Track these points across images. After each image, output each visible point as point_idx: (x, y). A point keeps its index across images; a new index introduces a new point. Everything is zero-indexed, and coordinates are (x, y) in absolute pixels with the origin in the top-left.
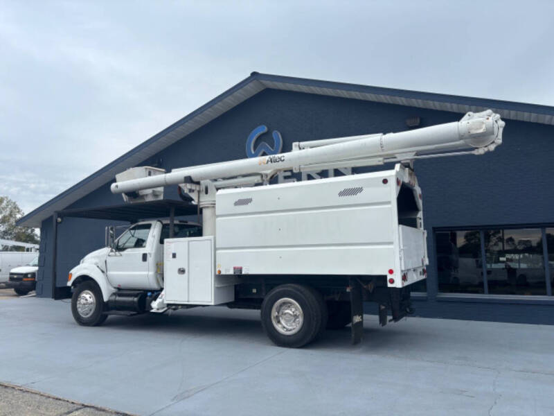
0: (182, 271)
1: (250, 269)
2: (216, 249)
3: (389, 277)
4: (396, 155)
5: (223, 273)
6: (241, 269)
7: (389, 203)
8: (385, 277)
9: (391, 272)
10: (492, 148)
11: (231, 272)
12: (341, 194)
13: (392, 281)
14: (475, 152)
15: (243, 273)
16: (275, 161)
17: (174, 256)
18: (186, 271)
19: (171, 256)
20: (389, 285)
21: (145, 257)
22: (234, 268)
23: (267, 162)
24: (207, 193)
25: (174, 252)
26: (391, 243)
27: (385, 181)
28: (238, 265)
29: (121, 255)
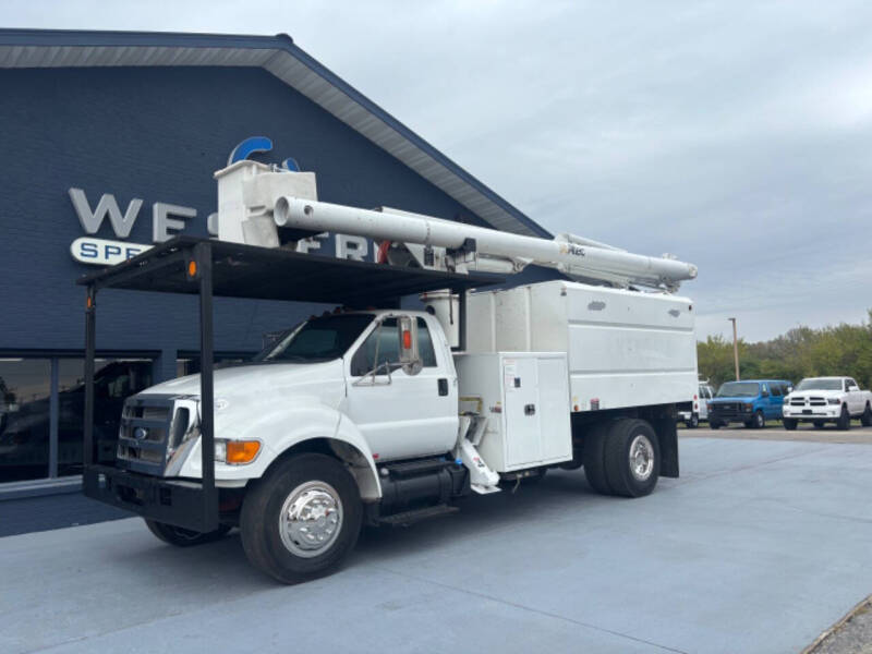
0: (530, 410)
2: (570, 373)
3: (695, 402)
5: (580, 409)
6: (598, 403)
9: (695, 397)
11: (588, 408)
13: (696, 407)
15: (601, 408)
17: (517, 382)
19: (512, 383)
20: (695, 410)
21: (443, 387)
22: (592, 403)
25: (517, 377)
26: (694, 370)
27: (690, 308)
28: (594, 397)
29: (390, 383)
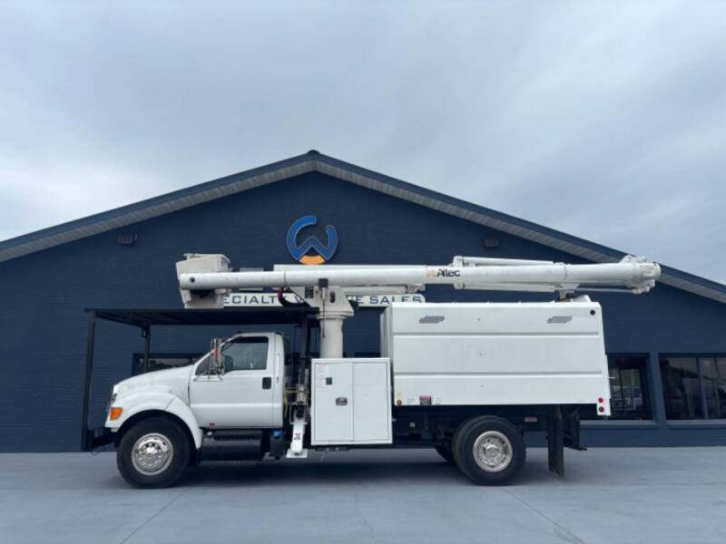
0: (342, 402)
1: (441, 399)
2: (393, 374)
3: (599, 405)
4: (562, 285)
5: (405, 403)
6: (430, 400)
7: (597, 333)
8: (595, 405)
9: (601, 400)
10: (648, 289)
11: (417, 402)
12: (550, 321)
13: (602, 410)
14: (634, 291)
15: (434, 403)
16: (449, 275)
17: (329, 381)
18: (350, 402)
19: (324, 381)
20: (599, 413)
21: (267, 383)
22: (421, 399)
23: (439, 274)
24: (333, 300)
25: (328, 376)
26: (600, 373)
27: (593, 313)
28: (426, 394)
29: (221, 380)
